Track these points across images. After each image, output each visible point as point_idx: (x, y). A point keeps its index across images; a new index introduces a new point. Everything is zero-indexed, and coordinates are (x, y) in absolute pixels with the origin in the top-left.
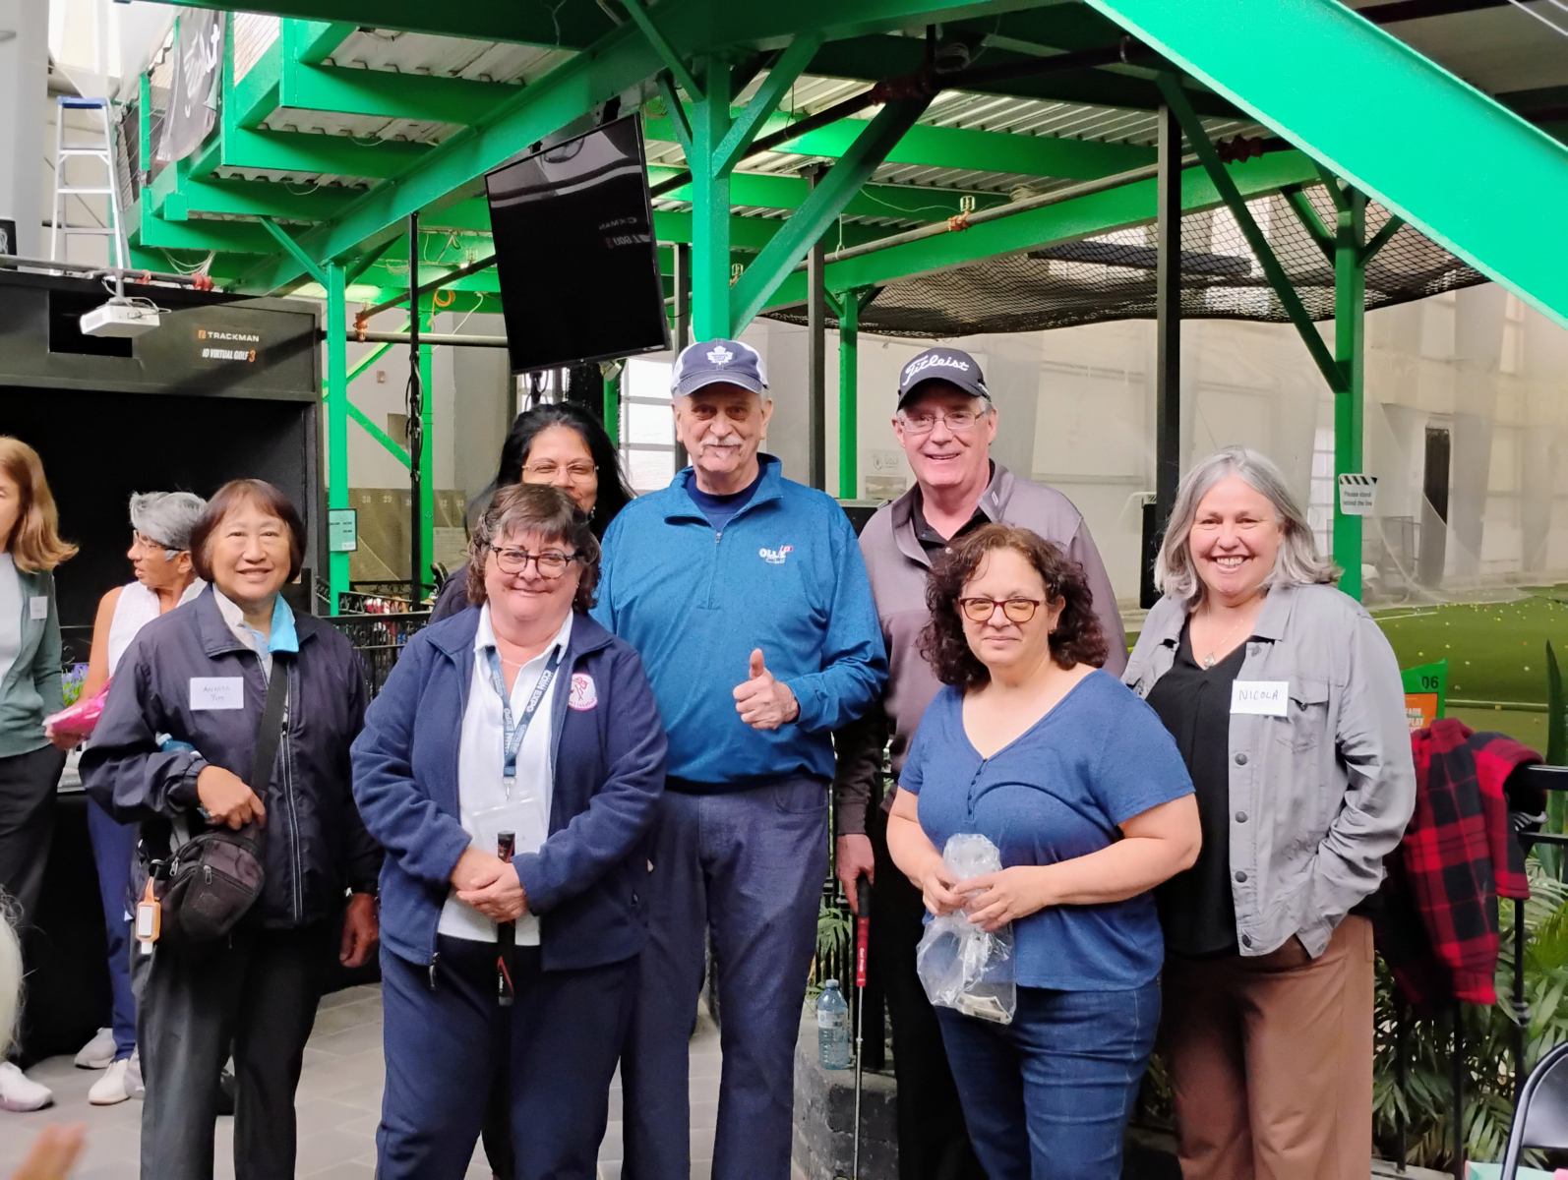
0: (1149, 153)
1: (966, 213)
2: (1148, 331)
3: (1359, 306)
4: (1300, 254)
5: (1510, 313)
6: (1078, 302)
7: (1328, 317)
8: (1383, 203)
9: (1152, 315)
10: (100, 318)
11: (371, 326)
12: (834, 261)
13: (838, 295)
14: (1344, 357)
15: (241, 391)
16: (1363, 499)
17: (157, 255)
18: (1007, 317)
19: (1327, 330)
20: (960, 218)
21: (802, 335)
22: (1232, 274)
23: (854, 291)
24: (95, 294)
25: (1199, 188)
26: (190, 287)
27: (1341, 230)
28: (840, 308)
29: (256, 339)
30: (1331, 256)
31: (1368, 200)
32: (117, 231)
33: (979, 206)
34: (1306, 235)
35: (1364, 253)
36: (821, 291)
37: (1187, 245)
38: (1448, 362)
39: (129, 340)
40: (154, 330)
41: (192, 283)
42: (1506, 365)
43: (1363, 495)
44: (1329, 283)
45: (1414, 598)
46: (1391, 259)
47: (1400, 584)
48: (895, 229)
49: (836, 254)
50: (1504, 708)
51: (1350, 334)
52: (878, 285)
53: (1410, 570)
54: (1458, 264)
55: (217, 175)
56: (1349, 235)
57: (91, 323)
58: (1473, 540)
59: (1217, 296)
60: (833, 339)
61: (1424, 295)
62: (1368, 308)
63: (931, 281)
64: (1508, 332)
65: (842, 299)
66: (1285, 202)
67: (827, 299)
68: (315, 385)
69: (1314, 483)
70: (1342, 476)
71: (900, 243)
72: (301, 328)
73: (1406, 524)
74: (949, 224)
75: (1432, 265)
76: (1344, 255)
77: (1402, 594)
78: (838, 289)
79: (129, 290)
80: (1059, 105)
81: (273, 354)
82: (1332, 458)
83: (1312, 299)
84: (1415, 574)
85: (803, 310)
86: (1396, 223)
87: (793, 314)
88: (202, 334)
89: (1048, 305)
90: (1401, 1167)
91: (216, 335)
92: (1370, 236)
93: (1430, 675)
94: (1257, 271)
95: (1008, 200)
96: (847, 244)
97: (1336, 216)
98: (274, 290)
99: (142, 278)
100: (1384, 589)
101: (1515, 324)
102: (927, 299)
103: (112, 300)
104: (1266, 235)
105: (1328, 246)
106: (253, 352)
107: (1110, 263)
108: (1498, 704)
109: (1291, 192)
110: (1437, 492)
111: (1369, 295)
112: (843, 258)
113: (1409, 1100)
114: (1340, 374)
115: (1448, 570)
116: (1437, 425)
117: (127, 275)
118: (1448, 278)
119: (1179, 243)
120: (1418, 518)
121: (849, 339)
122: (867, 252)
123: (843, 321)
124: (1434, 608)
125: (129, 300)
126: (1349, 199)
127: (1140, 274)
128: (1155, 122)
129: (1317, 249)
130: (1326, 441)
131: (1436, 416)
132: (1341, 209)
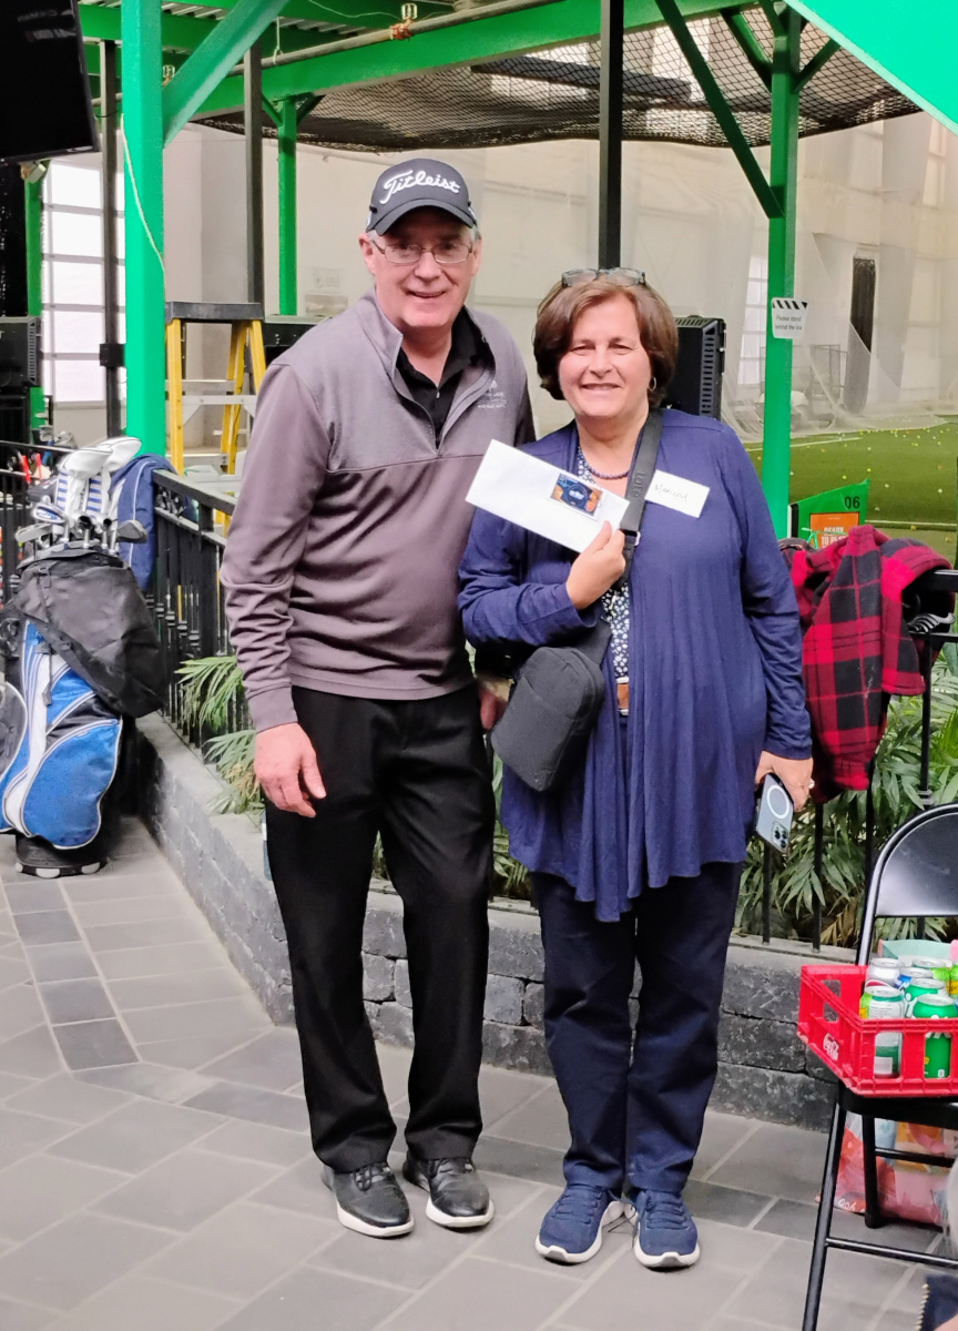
1: (409, 22)
2: (589, 152)
3: (793, 132)
4: (739, 78)
5: (933, 147)
6: (520, 120)
7: (763, 142)
8: (821, 27)
9: (594, 135)
12: (271, 66)
13: (276, 102)
14: (779, 182)
16: (793, 323)
18: (451, 132)
19: (762, 156)
20: (402, 26)
21: (239, 144)
22: (673, 96)
23: (293, 99)
25: (641, 6)
27: (777, 55)
28: (278, 115)
30: (767, 81)
31: (804, 22)
33: (421, 15)
34: (744, 59)
35: (799, 78)
36: (258, 98)
37: (628, 65)
38: (875, 194)
42: (929, 198)
43: (794, 319)
44: (765, 109)
45: (840, 424)
46: (823, 86)
47: (825, 411)
48: (334, 35)
49: (274, 59)
50: (919, 528)
51: (784, 160)
52: (317, 93)
53: (836, 396)
54: (890, 92)
56: (785, 59)
58: (895, 373)
59: (659, 119)
60: (270, 149)
61: (855, 124)
62: (801, 135)
63: (373, 92)
64: (931, 166)
65: (280, 107)
66: (724, 25)
67: (265, 107)
70: (774, 300)
71: (340, 50)
73: (833, 352)
74: (390, 32)
75: (862, 95)
76: (780, 80)
77: (828, 419)
78: (276, 96)
82: (765, 285)
83: (749, 124)
84: (841, 401)
85: (239, 117)
86: (832, 47)
87: (227, 121)
89: (489, 121)
90: (816, 946)
92: (804, 62)
93: (853, 494)
94: (697, 94)
95: (451, 10)
96: (285, 49)
97: (772, 41)
100: (812, 416)
101: (936, 157)
102: (370, 112)
104: (706, 57)
105: (764, 70)
107: (551, 80)
108: (913, 524)
109: (729, 14)
110: (862, 322)
111: (802, 121)
112: (281, 64)
113: (824, 885)
114: (774, 199)
115: (871, 398)
116: (864, 255)
118: (878, 107)
119: (621, 62)
120: (845, 346)
121: (287, 148)
122: (305, 58)
123: (281, 130)
124: (857, 434)
126: (788, 23)
127: (582, 93)
129: (755, 74)
130: (759, 269)
131: (863, 246)
132: (777, 34)
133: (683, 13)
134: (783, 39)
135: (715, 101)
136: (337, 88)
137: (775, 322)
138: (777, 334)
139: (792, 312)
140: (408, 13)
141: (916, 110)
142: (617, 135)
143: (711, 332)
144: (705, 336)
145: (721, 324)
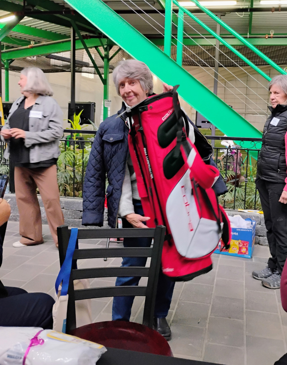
1: (32, 45)
2: (69, 75)
9: (70, 71)
12: (3, 52)
23: (8, 60)
27: (105, 55)
30: (103, 60)
33: (35, 43)
35: (109, 60)
43: (109, 104)
51: (106, 74)
52: (13, 59)
56: (107, 56)
65: (5, 61)
66: (96, 50)
67: (2, 62)
71: (18, 50)
76: (106, 60)
78: (4, 59)
94: (91, 64)
95: (40, 42)
97: (104, 53)
105: (103, 58)
109: (96, 47)
112: (5, 52)
114: (105, 82)
121: (7, 71)
122: (11, 51)
123: (5, 66)
132: (105, 51)
133: (88, 46)
134: (106, 52)
137: (105, 104)
138: (105, 106)
139: (108, 102)
140: (32, 43)
142: (75, 72)
143: (93, 105)
145: (95, 103)
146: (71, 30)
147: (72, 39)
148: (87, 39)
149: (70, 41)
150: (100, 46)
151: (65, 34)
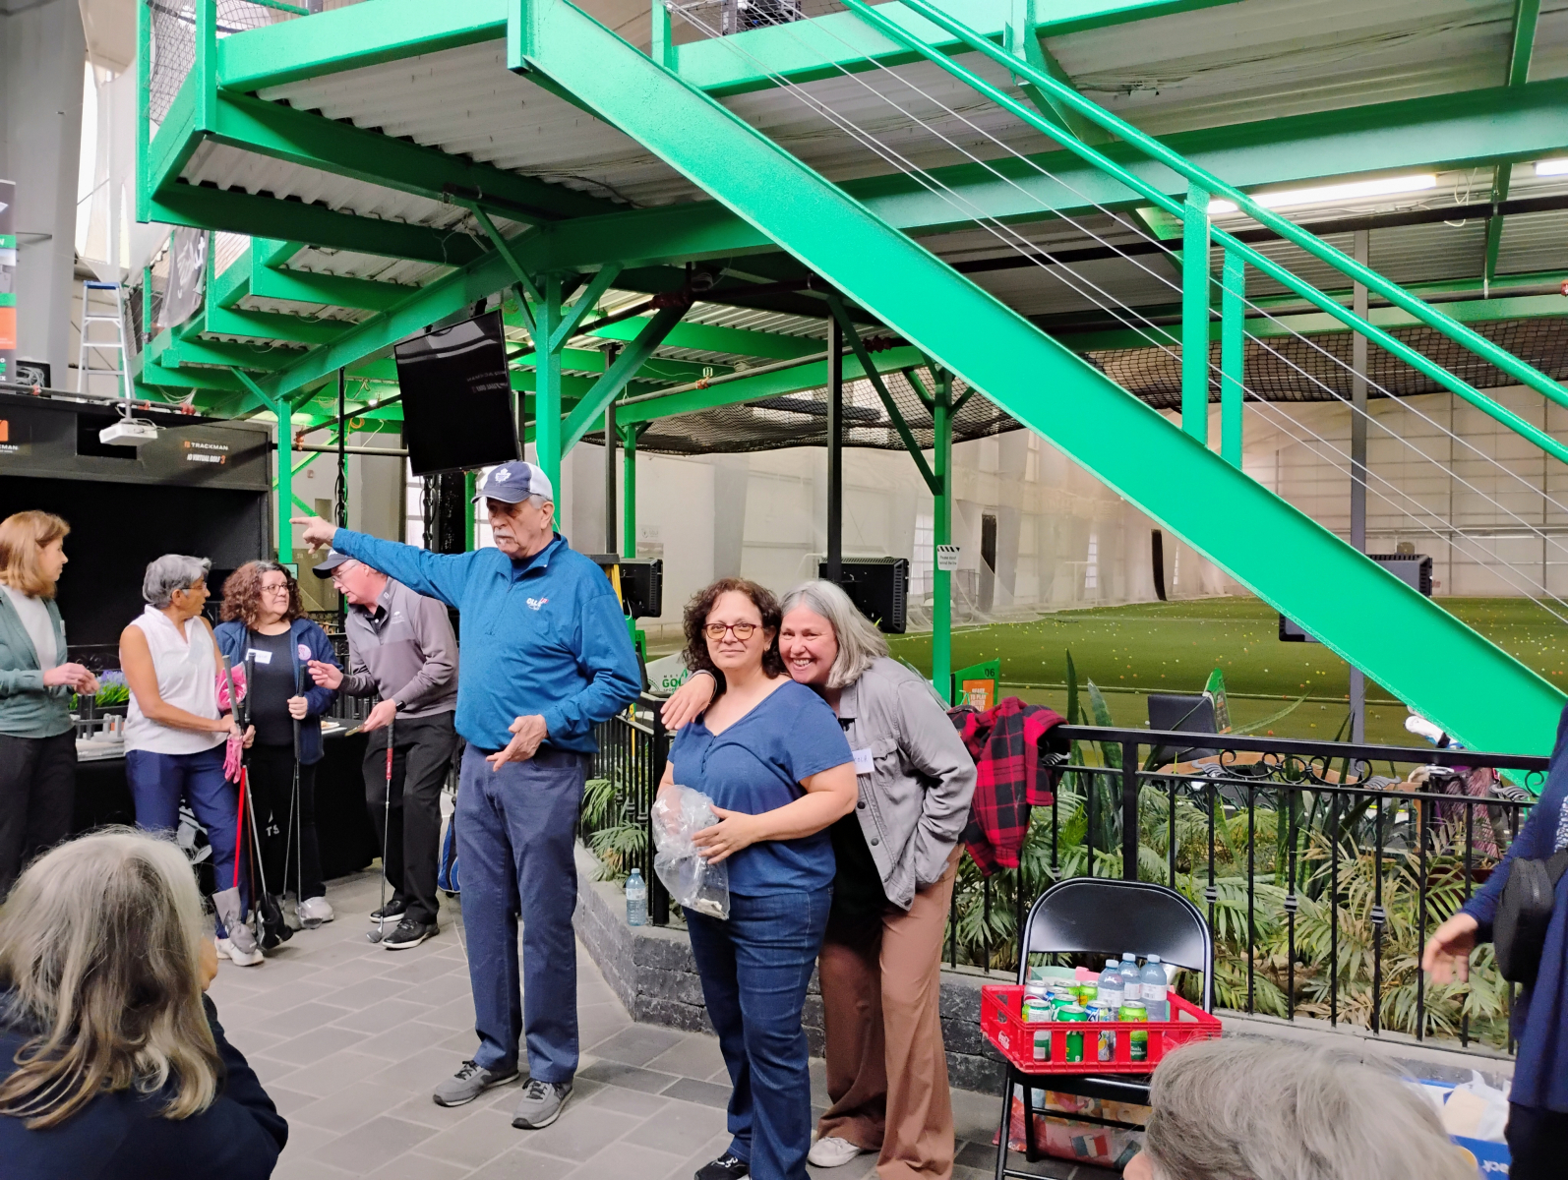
0: (821, 344)
1: (707, 378)
2: (823, 454)
3: (949, 441)
4: (911, 407)
5: (1031, 445)
6: (775, 435)
7: (929, 447)
8: (963, 378)
9: (825, 445)
10: (114, 432)
11: (307, 441)
12: (622, 405)
13: (623, 427)
14: (940, 474)
15: (216, 483)
16: (951, 560)
17: (155, 390)
18: (729, 443)
19: (929, 455)
20: (703, 381)
21: (601, 453)
22: (869, 419)
23: (633, 425)
24: (111, 416)
25: (852, 367)
26: (178, 412)
27: (937, 395)
28: (624, 435)
29: (226, 448)
30: (932, 412)
31: (954, 377)
32: (126, 372)
33: (715, 374)
34: (916, 397)
35: (951, 410)
36: (613, 425)
37: (845, 402)
38: (995, 474)
39: (135, 448)
40: (153, 441)
41: (180, 409)
42: (1029, 476)
43: (951, 558)
44: (930, 427)
45: (976, 619)
46: (964, 414)
47: (967, 611)
48: (660, 387)
49: (623, 401)
50: (1031, 688)
51: (943, 459)
52: (649, 421)
53: (973, 602)
54: (1004, 416)
55: (200, 337)
56: (942, 399)
57: (106, 436)
58: (1010, 584)
59: (857, 433)
60: (620, 454)
61: (983, 436)
62: (955, 441)
63: (683, 419)
64: (1030, 456)
65: (626, 429)
66: (903, 377)
67: (617, 431)
68: (268, 480)
69: (915, 548)
70: (939, 547)
71: (664, 396)
72: (259, 441)
73: (971, 573)
74: (696, 385)
75: (984, 418)
76: (940, 411)
77: (968, 617)
78: (624, 422)
79: (135, 414)
80: (765, 313)
81: (237, 459)
82: (932, 534)
83: (920, 436)
84: (976, 605)
85: (602, 435)
86: (971, 392)
87: (593, 438)
88: (187, 445)
89: (754, 436)
90: (987, 970)
91: (197, 445)
92: (955, 399)
93: (990, 668)
94: (885, 417)
95: (732, 370)
96: (630, 395)
97: (934, 386)
98: (240, 414)
99: (144, 405)
100: (958, 614)
101: (1034, 451)
102: (678, 431)
103: (122, 420)
104: (892, 396)
105: (929, 405)
106: (224, 457)
107: (794, 411)
108: (1028, 685)
109: (907, 371)
110: (989, 554)
111: (954, 435)
112: (627, 404)
113: (991, 929)
114: (937, 484)
115: (996, 602)
116: (988, 513)
117: (134, 403)
118: (996, 426)
119: (841, 398)
120: (978, 571)
121: (630, 455)
122: (643, 400)
123: (626, 444)
124: (988, 626)
125: (135, 420)
126: (943, 376)
127: (817, 418)
128: (826, 324)
129: (922, 406)
130: (928, 522)
131: (988, 507)
132: (937, 383)
133: (879, 370)
134: (941, 386)
135: (897, 422)
136: (663, 418)
137: (939, 560)
138: (941, 567)
139: (951, 553)
140: (707, 372)
141: (1020, 426)
142: (839, 444)
143: (899, 567)
144: (896, 570)
145: (906, 562)
146: (829, 326)
147: (830, 353)
148: (880, 351)
149: (826, 358)
150: (919, 366)
151: (806, 336)
